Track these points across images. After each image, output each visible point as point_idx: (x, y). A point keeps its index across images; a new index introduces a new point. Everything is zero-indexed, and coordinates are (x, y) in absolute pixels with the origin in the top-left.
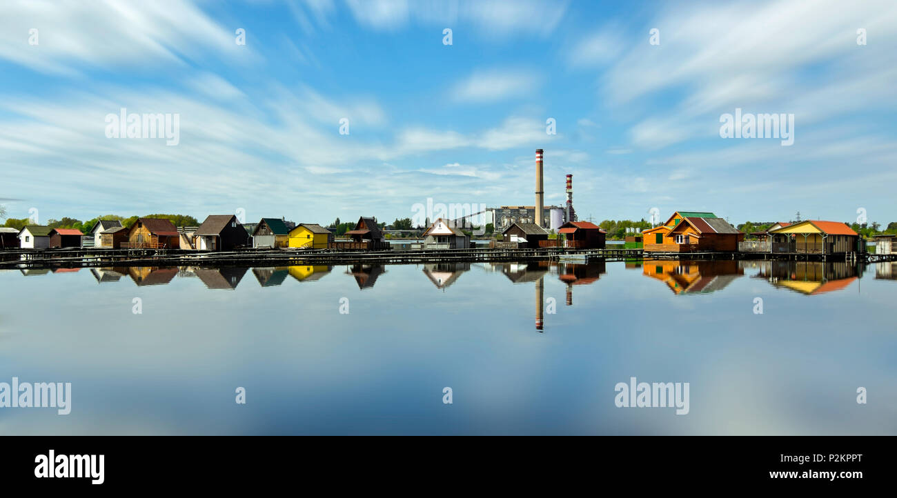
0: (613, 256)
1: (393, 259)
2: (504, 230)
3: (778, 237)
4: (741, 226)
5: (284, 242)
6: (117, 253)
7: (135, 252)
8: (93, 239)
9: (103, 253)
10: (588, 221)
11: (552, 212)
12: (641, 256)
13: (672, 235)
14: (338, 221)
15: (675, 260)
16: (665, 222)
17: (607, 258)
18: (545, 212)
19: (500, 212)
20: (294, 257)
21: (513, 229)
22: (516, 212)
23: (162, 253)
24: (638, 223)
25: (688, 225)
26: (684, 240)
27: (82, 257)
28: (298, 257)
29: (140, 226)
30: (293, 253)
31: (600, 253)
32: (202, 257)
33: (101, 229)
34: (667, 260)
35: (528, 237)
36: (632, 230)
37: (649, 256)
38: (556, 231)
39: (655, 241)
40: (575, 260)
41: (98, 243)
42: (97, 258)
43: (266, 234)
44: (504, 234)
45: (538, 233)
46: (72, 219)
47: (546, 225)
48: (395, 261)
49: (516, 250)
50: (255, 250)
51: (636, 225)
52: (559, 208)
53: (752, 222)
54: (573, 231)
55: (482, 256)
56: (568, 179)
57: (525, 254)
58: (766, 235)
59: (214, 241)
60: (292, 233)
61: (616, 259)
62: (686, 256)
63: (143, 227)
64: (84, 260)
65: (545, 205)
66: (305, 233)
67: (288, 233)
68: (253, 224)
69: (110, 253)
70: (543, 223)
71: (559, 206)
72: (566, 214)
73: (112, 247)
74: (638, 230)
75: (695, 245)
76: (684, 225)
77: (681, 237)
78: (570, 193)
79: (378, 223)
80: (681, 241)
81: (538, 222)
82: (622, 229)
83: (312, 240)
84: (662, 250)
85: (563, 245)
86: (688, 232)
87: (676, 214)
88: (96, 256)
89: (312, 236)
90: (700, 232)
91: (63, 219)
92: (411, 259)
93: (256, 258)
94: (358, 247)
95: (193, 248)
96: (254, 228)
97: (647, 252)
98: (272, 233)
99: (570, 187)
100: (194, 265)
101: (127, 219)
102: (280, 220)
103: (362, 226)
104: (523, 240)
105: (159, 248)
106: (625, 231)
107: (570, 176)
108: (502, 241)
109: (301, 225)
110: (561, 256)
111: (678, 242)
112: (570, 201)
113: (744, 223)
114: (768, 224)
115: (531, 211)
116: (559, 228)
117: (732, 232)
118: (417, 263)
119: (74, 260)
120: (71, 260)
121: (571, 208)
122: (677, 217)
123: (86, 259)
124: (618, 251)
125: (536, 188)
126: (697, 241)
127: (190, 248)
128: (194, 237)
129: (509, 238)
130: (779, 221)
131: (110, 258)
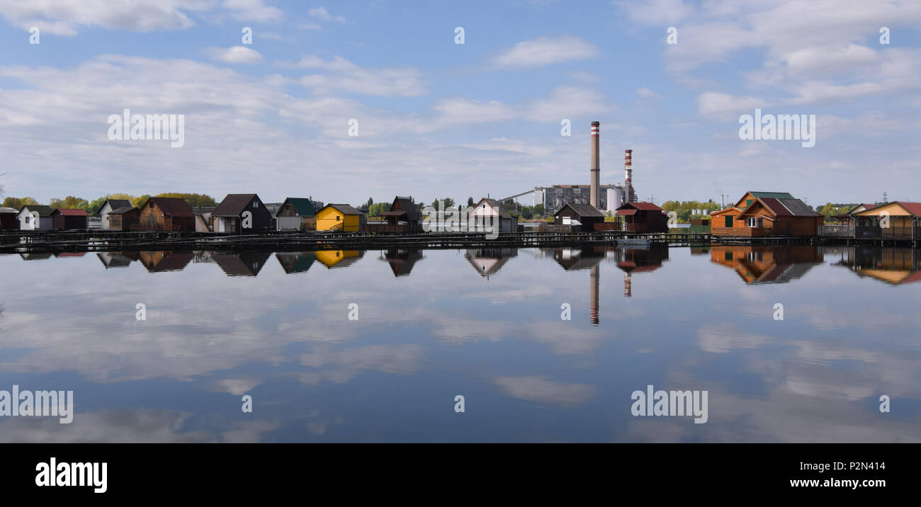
0: (677, 241)
1: (432, 244)
2: (556, 211)
3: (862, 220)
4: (820, 208)
5: (311, 224)
6: (125, 236)
7: (147, 235)
8: (100, 221)
9: (111, 236)
10: (649, 201)
11: (609, 191)
12: (709, 240)
13: (743, 217)
14: (371, 201)
15: (746, 245)
16: (735, 203)
17: (671, 242)
18: (602, 191)
19: (550, 192)
20: (322, 241)
21: (565, 211)
22: (569, 190)
23: (176, 235)
24: (705, 204)
25: (761, 206)
26: (756, 223)
27: (87, 240)
28: (326, 241)
29: (152, 206)
30: (321, 236)
31: (663, 237)
32: (220, 240)
33: (108, 209)
34: (737, 245)
35: (583, 219)
36: (699, 211)
37: (718, 241)
38: (614, 212)
39: (724, 224)
40: (636, 245)
41: (105, 224)
42: (104, 242)
43: (291, 215)
44: (555, 216)
45: (594, 215)
46: (77, 197)
47: (603, 205)
48: (434, 245)
49: (569, 234)
50: (279, 233)
51: (702, 208)
52: (617, 188)
53: (833, 203)
54: (633, 212)
55: (530, 240)
56: (627, 155)
57: (578, 238)
58: (849, 218)
59: (233, 223)
60: (320, 215)
61: (680, 244)
62: (758, 241)
63: (156, 207)
64: (90, 244)
65: (601, 184)
66: (334, 214)
67: (316, 214)
68: (277, 204)
69: (118, 236)
70: (599, 204)
71: (617, 185)
72: (624, 194)
73: (121, 229)
74: (705, 212)
75: (769, 229)
76: (756, 206)
77: (754, 220)
78: (630, 171)
79: (416, 203)
80: (754, 225)
81: (593, 203)
82: (687, 210)
83: (341, 221)
84: (732, 235)
85: (620, 228)
86: (760, 214)
87: (747, 194)
88: (104, 239)
89: (342, 217)
90: (775, 214)
91: (67, 198)
92: (452, 243)
93: (280, 241)
94: (393, 231)
95: (210, 230)
96: (277, 208)
97: (714, 236)
98: (297, 215)
99: (630, 164)
100: (211, 250)
101: (138, 199)
102: (307, 199)
103: (397, 207)
104: (576, 223)
105: (173, 230)
106: (690, 212)
107: (630, 152)
108: (552, 223)
109: (329, 205)
110: (618, 240)
111: (750, 225)
112: (630, 180)
113: (824, 204)
114: (851, 205)
115: (586, 190)
116: (617, 210)
117: (811, 215)
118: (459, 248)
119: (79, 243)
120: (75, 243)
121: (630, 187)
122: (748, 198)
123: (92, 242)
124: (682, 235)
125: (590, 165)
126: (771, 224)
127: (207, 231)
128: (212, 219)
129: (561, 220)
130: (864, 203)
131: (118, 242)
